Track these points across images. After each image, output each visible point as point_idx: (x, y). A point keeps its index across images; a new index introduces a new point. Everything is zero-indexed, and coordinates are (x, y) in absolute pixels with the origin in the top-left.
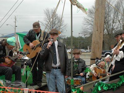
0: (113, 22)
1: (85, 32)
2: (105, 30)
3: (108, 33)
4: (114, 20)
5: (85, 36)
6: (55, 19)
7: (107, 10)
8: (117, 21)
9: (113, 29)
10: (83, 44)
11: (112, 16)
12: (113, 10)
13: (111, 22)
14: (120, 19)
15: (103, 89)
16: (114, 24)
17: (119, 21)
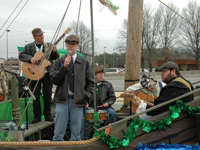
0: (154, 35)
1: (120, 47)
2: (145, 44)
3: (148, 47)
4: (154, 32)
5: (120, 51)
6: (84, 32)
7: (146, 20)
8: (159, 33)
9: (153, 43)
10: (118, 61)
11: (152, 27)
12: (153, 20)
13: (151, 34)
14: (161, 30)
15: (143, 130)
16: (155, 37)
17: (161, 33)
